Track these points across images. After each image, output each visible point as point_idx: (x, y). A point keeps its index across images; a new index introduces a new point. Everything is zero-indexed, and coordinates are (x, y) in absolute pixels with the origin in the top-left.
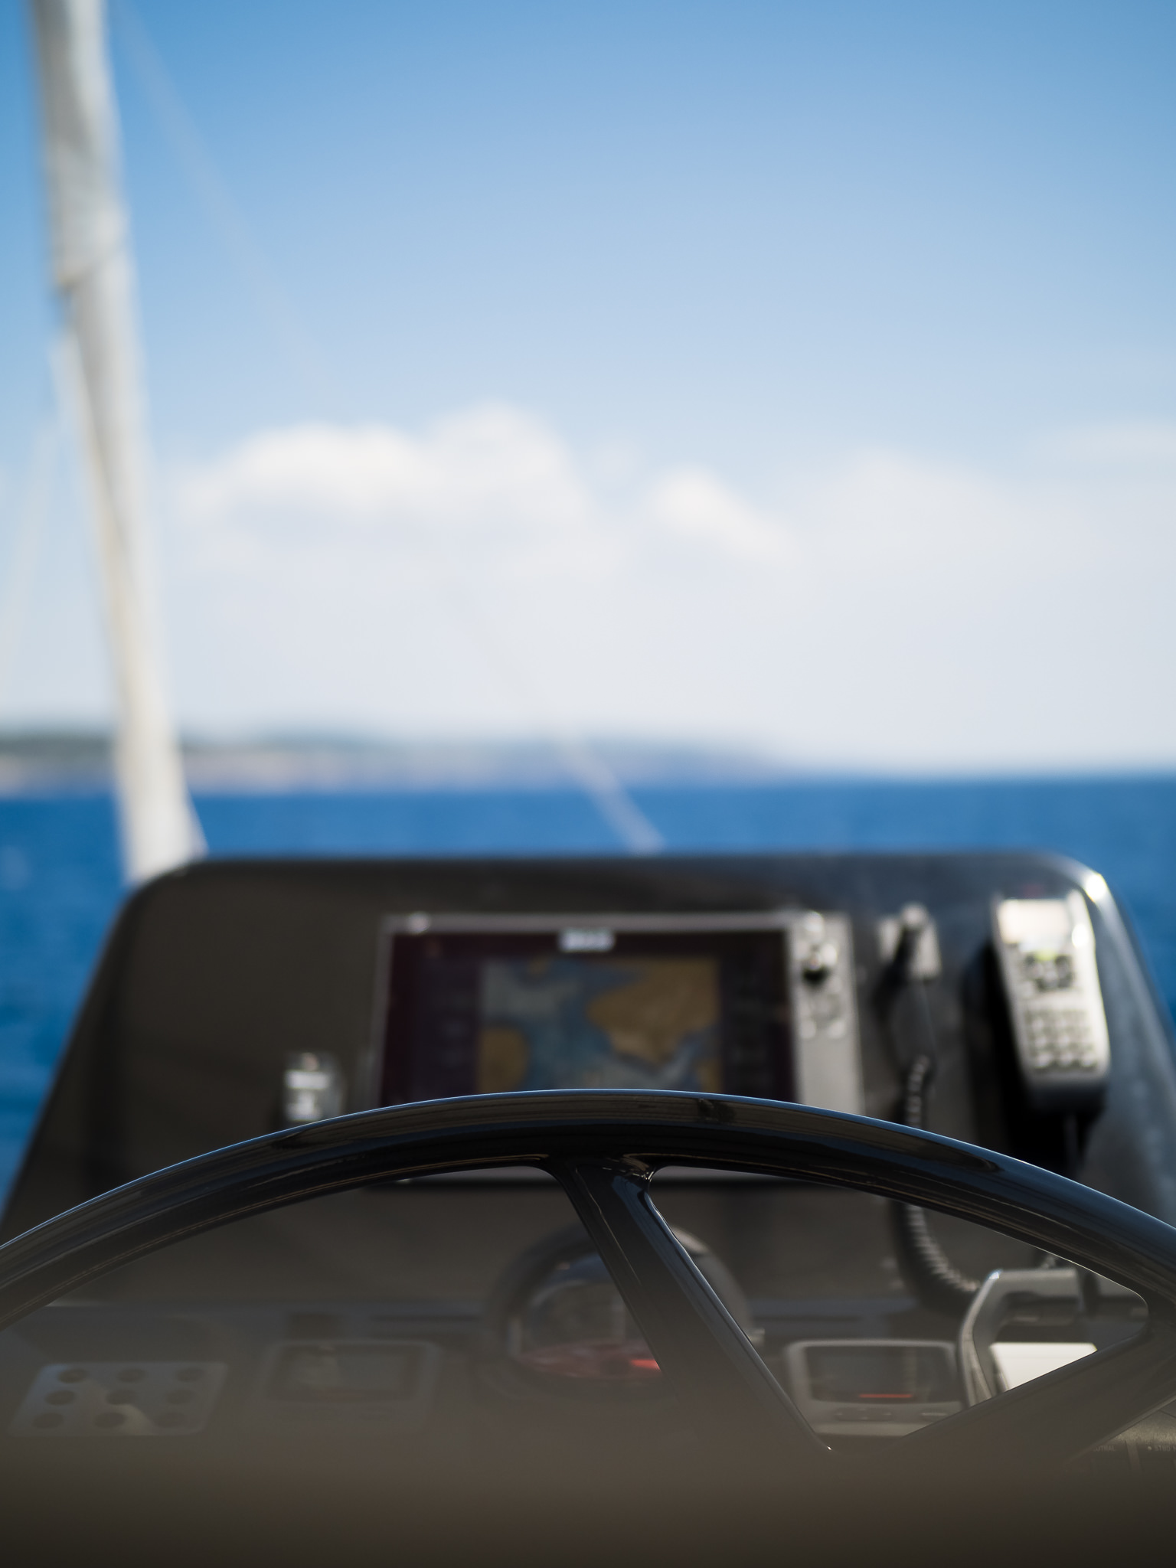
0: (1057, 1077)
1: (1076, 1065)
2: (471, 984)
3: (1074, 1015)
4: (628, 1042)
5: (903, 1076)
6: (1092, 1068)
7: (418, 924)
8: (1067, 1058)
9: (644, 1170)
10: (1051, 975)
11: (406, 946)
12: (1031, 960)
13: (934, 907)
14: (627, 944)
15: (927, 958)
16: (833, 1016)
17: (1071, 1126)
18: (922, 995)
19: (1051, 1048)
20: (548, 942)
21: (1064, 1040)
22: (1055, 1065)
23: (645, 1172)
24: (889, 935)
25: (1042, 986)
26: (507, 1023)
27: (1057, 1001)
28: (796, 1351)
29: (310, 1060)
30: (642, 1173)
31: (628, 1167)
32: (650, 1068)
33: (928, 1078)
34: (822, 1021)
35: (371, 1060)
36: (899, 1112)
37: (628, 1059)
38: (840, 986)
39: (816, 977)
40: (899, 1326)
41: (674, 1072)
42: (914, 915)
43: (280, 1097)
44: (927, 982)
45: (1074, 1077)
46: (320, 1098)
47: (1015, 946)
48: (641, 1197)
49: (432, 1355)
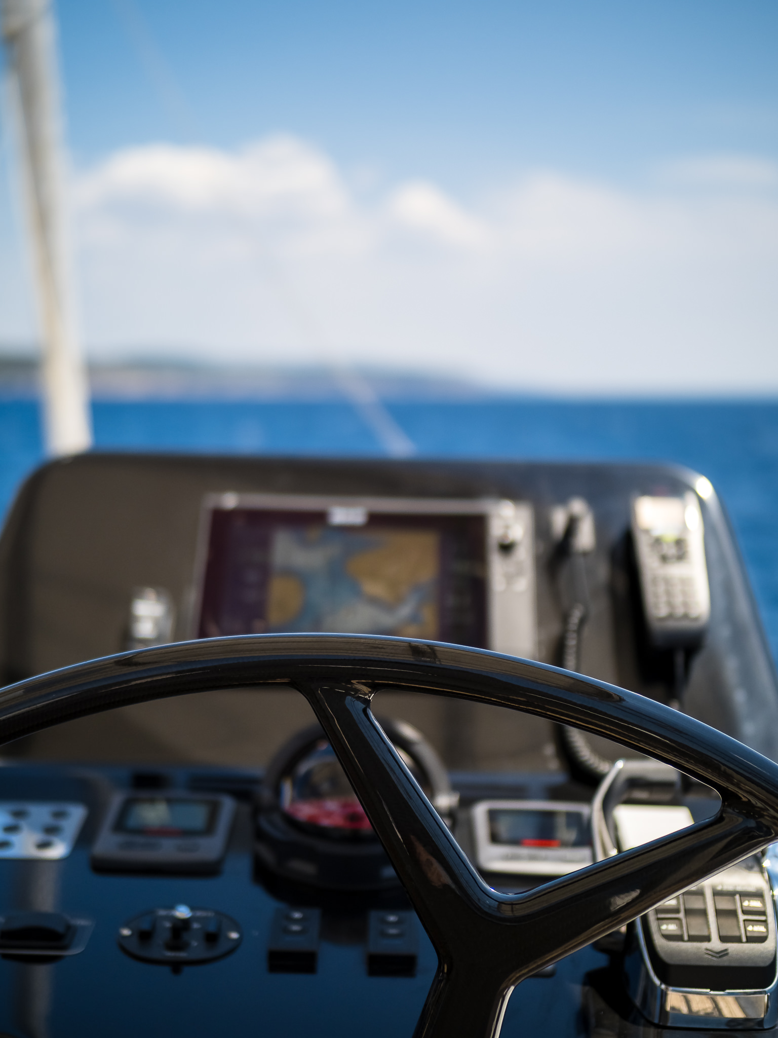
0: (672, 624)
1: (686, 616)
2: (265, 544)
3: (686, 582)
4: (374, 588)
5: (565, 618)
6: (696, 619)
7: (230, 501)
8: (680, 611)
9: (367, 692)
10: (672, 551)
11: (221, 518)
12: (658, 542)
13: (592, 500)
14: (376, 520)
15: (585, 537)
16: (519, 573)
17: (680, 659)
18: (580, 562)
19: (670, 604)
20: (320, 518)
21: (678, 600)
22: (670, 616)
23: (367, 694)
24: (559, 520)
25: (664, 559)
26: (290, 573)
27: (675, 571)
28: (480, 812)
29: (151, 594)
30: (365, 694)
31: (357, 691)
32: (389, 606)
33: (583, 621)
34: (510, 579)
35: (193, 597)
37: (374, 601)
38: (524, 555)
39: (507, 548)
41: (405, 611)
42: (578, 506)
43: (127, 621)
44: (585, 554)
45: (685, 625)
46: (157, 622)
47: (647, 532)
48: (365, 711)
49: (228, 805)
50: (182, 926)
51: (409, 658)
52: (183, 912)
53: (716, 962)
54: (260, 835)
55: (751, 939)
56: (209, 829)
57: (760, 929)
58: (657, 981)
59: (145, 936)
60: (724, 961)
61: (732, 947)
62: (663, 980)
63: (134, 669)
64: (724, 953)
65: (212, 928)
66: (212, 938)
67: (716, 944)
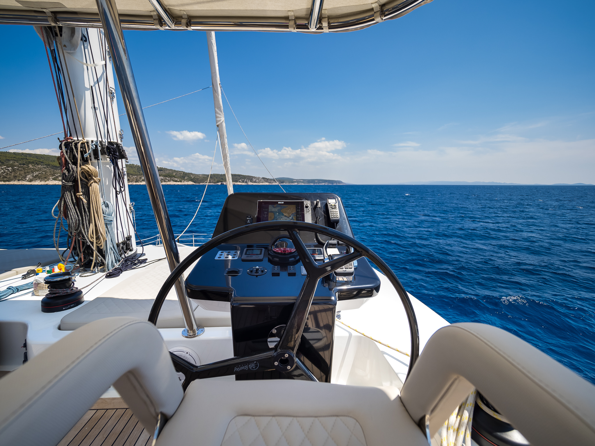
0: (334, 219)
2: (267, 207)
3: (336, 212)
4: (286, 215)
7: (261, 200)
8: (335, 217)
12: (331, 206)
13: (321, 199)
14: (285, 203)
15: (319, 205)
16: (309, 211)
17: (335, 224)
19: (333, 215)
20: (277, 203)
24: (315, 202)
25: (332, 208)
26: (272, 212)
27: (334, 210)
29: (249, 216)
32: (288, 218)
34: (307, 212)
35: (256, 216)
36: (316, 223)
37: (286, 217)
38: (310, 208)
39: (307, 207)
40: (315, 246)
41: (291, 218)
42: (318, 200)
44: (320, 208)
47: (330, 204)
48: (297, 234)
49: (263, 249)
50: (257, 270)
51: (293, 224)
52: (257, 267)
53: (344, 272)
54: (269, 254)
55: (350, 268)
56: (261, 254)
57: (351, 267)
58: (335, 276)
59: (251, 271)
60: (346, 272)
61: (347, 270)
62: (336, 275)
63: (249, 228)
64: (346, 271)
65: (262, 270)
66: (262, 271)
67: (344, 269)
